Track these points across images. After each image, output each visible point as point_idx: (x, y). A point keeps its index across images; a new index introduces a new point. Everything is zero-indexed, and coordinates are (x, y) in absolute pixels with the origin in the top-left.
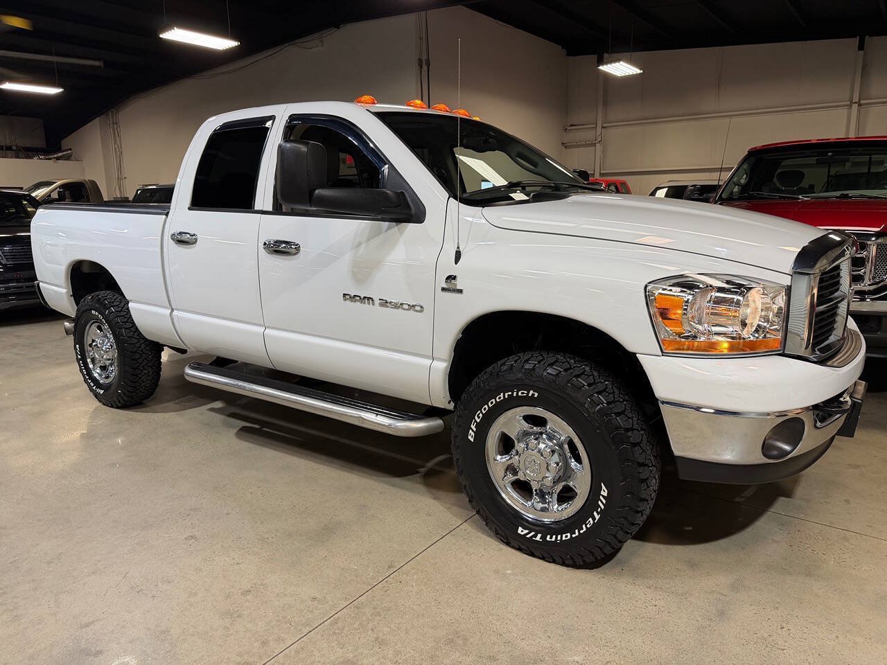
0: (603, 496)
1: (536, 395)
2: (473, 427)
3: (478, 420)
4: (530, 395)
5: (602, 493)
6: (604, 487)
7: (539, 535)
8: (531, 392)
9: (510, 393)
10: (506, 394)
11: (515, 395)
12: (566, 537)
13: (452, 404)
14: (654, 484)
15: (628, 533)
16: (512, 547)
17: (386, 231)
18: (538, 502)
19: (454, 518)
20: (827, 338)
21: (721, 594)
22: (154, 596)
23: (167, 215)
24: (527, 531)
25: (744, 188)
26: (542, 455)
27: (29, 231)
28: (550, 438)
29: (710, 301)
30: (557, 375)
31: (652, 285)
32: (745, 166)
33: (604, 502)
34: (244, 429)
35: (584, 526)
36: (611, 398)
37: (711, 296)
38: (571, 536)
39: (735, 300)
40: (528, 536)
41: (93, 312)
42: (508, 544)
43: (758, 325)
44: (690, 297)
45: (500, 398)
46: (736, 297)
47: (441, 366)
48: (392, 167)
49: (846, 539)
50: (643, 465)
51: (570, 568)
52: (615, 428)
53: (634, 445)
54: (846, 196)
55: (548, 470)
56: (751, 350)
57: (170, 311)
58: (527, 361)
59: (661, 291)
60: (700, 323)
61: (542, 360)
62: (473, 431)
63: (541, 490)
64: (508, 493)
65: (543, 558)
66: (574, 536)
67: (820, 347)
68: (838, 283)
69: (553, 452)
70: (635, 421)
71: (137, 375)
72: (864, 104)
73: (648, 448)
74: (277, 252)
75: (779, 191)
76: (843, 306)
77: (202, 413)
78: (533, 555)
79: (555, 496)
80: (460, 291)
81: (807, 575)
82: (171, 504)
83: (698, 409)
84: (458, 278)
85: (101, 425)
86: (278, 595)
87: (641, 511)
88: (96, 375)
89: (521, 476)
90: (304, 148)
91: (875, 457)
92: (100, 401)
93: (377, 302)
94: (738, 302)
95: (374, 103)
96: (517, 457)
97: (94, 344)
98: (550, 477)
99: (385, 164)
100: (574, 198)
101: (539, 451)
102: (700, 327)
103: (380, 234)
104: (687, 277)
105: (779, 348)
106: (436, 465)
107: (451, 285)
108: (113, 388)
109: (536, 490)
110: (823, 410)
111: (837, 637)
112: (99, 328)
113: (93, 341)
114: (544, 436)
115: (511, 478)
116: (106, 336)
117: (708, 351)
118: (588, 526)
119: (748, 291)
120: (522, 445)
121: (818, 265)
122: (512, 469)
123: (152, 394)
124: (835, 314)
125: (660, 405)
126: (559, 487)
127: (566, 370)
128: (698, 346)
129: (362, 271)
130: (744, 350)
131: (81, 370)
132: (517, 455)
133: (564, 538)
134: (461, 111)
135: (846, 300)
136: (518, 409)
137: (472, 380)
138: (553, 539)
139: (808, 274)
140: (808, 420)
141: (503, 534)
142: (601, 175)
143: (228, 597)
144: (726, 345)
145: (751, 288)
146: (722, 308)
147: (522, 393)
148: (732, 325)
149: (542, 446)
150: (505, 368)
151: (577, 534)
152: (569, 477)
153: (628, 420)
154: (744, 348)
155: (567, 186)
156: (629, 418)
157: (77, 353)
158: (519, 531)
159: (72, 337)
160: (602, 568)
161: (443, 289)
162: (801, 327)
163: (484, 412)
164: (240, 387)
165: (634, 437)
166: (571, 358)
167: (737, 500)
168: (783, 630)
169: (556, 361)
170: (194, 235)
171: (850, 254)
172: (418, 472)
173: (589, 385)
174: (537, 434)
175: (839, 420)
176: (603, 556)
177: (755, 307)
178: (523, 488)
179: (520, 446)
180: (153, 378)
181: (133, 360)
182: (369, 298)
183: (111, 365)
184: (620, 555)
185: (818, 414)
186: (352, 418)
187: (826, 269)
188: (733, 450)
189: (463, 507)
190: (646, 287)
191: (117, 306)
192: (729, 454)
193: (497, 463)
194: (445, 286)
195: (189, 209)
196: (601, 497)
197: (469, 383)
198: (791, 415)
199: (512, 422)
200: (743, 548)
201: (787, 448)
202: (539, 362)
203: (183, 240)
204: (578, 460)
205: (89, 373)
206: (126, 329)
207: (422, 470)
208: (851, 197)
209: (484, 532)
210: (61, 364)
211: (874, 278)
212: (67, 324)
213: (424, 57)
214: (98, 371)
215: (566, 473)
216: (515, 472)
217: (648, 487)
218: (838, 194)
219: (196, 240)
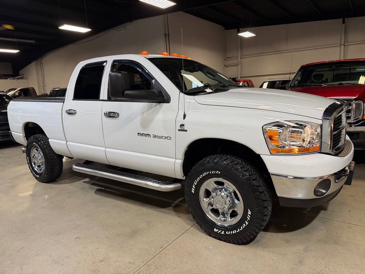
0: (249, 214)
1: (219, 173)
2: (194, 187)
3: (196, 184)
4: (217, 173)
5: (249, 213)
6: (249, 211)
7: (223, 232)
8: (217, 172)
9: (208, 172)
10: (207, 173)
11: (210, 173)
12: (234, 232)
13: (185, 177)
14: (270, 208)
15: (260, 230)
16: (212, 237)
17: (155, 107)
18: (222, 218)
19: (187, 225)
20: (338, 145)
21: (300, 253)
22: (62, 264)
23: (64, 102)
24: (218, 230)
25: (300, 82)
26: (223, 198)
27: (7, 110)
28: (226, 190)
29: (289, 132)
30: (228, 164)
31: (265, 126)
32: (300, 73)
33: (250, 217)
34: (98, 190)
35: (242, 227)
36: (250, 173)
37: (290, 130)
38: (236, 231)
39: (300, 131)
40: (218, 232)
41: (34, 143)
42: (210, 235)
43: (310, 141)
44: (281, 131)
45: (204, 174)
46: (300, 130)
47: (179, 162)
48: (156, 80)
49: (350, 227)
50: (265, 201)
51: (236, 245)
52: (253, 186)
53: (261, 193)
54: (342, 84)
55: (226, 204)
56: (307, 151)
57: (66, 142)
58: (215, 159)
59: (269, 128)
60: (285, 141)
61: (221, 158)
62: (194, 188)
63: (223, 212)
64: (210, 215)
65: (225, 241)
66: (237, 231)
67: (335, 148)
68: (341, 122)
69: (227, 196)
70: (261, 183)
71: (53, 169)
72: (346, 45)
73: (267, 194)
74: (110, 117)
75: (314, 82)
76: (343, 131)
77: (80, 184)
78: (221, 240)
79: (229, 215)
80: (186, 131)
81: (335, 244)
82: (68, 223)
83: (286, 177)
84: (185, 125)
85: (38, 190)
86: (115, 262)
87: (265, 220)
88: (36, 169)
89: (214, 207)
90: (120, 75)
91: (360, 191)
92: (38, 180)
93: (152, 136)
94: (301, 132)
95: (148, 54)
96: (212, 199)
97: (35, 156)
98: (227, 207)
99: (153, 79)
100: (231, 90)
101: (222, 196)
102: (286, 143)
103: (152, 108)
104: (279, 122)
105: (319, 150)
106: (179, 202)
107: (182, 128)
108: (43, 174)
109: (221, 213)
110: (338, 175)
111: (349, 270)
112: (37, 150)
113: (34, 155)
114: (223, 190)
115: (210, 207)
116: (39, 153)
117: (290, 152)
118: (243, 227)
119: (305, 127)
120: (214, 194)
121: (333, 115)
122: (210, 204)
123: (59, 176)
124: (341, 135)
125: (271, 175)
126: (231, 211)
127: (231, 162)
128: (285, 151)
129: (145, 124)
130: (304, 152)
131: (29, 168)
132: (212, 198)
133: (233, 233)
134: (184, 56)
135: (345, 129)
136: (212, 179)
137: (193, 167)
138: (229, 233)
139: (329, 119)
140: (332, 179)
141: (208, 231)
142: (241, 77)
143: (94, 263)
144: (297, 150)
145: (306, 126)
146: (294, 135)
147: (213, 172)
148: (299, 141)
149: (223, 194)
150: (206, 162)
151: (239, 231)
152: (235, 207)
153: (258, 182)
154: (304, 151)
155: (228, 85)
156: (258, 181)
157: (27, 160)
158: (215, 230)
159: (25, 154)
160: (249, 244)
161: (179, 130)
162: (327, 140)
163: (198, 180)
164: (96, 173)
165: (261, 189)
166: (233, 157)
167: (304, 212)
168: (327, 268)
169: (227, 158)
170: (75, 110)
171: (345, 109)
172: (171, 206)
173: (241, 168)
174: (220, 189)
175: (344, 179)
176: (250, 239)
177: (308, 133)
178: (215, 212)
179: (213, 194)
180: (59, 170)
181: (51, 162)
182: (148, 135)
183: (42, 165)
184: (257, 238)
185: (336, 176)
186: (143, 185)
187: (336, 116)
188: (302, 193)
189: (191, 220)
190: (263, 127)
191: (44, 140)
192: (300, 195)
193: (204, 202)
194: (180, 129)
195: (73, 100)
196: (248, 215)
197: (191, 169)
198: (325, 178)
199: (210, 184)
200: (308, 233)
201: (324, 191)
202: (220, 159)
203: (71, 113)
204: (238, 200)
205: (33, 168)
206: (48, 150)
207: (173, 205)
208: (344, 84)
209: (200, 231)
210: (22, 165)
211: (355, 117)
212: (23, 148)
213: (167, 33)
214: (37, 168)
215: (233, 205)
216: (212, 205)
217: (268, 210)
218: (338, 83)
219: (76, 112)
